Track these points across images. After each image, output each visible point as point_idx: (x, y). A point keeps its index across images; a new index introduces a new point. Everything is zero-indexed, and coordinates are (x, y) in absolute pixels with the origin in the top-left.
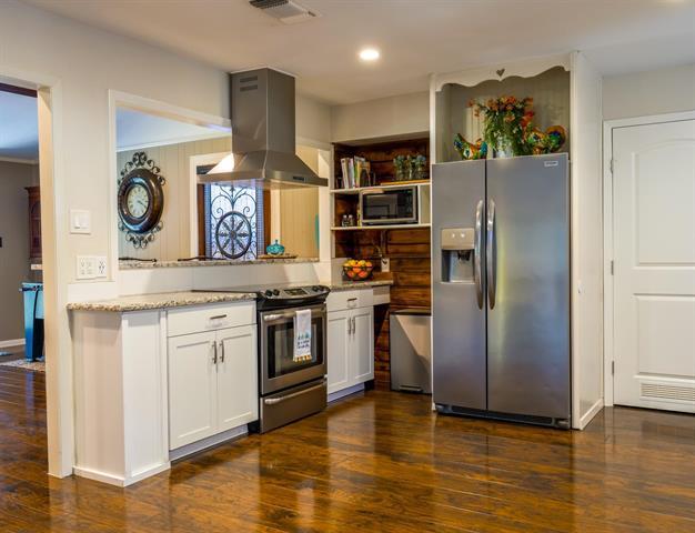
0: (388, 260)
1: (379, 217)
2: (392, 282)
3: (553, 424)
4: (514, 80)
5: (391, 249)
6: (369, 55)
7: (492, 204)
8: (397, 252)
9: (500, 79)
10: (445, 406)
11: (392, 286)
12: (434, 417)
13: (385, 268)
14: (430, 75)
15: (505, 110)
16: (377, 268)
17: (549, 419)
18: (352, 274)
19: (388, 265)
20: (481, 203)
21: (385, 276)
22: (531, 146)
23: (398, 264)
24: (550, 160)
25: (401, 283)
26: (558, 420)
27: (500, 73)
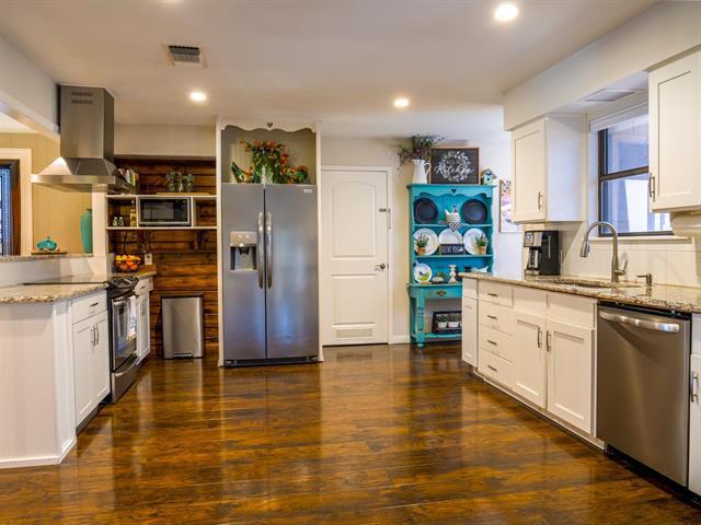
0: (151, 255)
1: (156, 220)
2: (154, 273)
3: (308, 360)
4: (278, 132)
5: (153, 246)
6: (198, 97)
7: (269, 215)
8: (160, 249)
9: (269, 129)
10: (232, 361)
11: (154, 276)
12: (221, 371)
13: (149, 261)
14: (217, 116)
15: (269, 151)
16: (143, 262)
17: (304, 358)
18: (124, 267)
19: (151, 259)
20: (261, 214)
21: (148, 268)
22: (289, 177)
23: (160, 258)
24: (306, 189)
25: (163, 273)
26: (311, 357)
27: (270, 125)
